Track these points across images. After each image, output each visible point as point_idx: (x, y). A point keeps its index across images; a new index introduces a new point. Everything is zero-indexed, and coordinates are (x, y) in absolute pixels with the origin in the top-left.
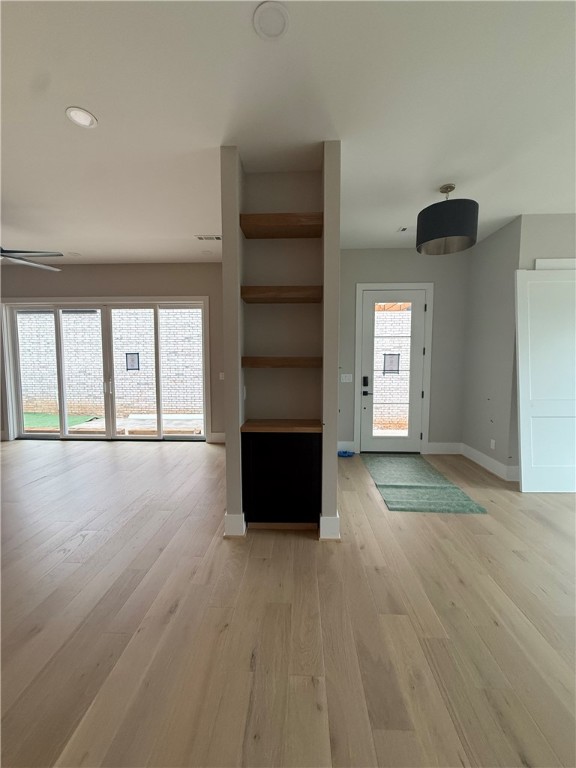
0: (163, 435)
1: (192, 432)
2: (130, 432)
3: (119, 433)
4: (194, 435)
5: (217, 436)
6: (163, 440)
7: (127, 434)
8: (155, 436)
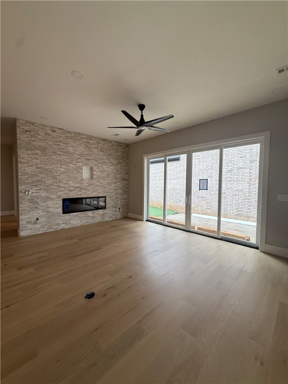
0: (221, 235)
1: (244, 238)
2: (199, 229)
3: (192, 227)
4: (246, 241)
5: (269, 248)
6: (221, 239)
7: (196, 229)
8: (215, 235)
